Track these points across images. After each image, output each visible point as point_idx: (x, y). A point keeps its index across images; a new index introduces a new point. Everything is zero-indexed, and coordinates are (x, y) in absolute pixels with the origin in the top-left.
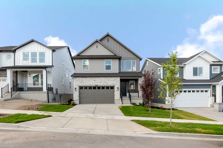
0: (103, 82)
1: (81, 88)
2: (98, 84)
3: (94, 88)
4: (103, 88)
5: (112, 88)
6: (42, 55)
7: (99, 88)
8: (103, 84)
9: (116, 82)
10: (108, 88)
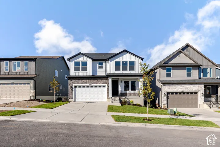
0: (188, 88)
1: (168, 93)
2: (184, 90)
3: (180, 93)
4: (188, 93)
5: (196, 93)
6: (132, 63)
7: (184, 93)
8: (188, 90)
9: (200, 89)
10: (192, 93)
